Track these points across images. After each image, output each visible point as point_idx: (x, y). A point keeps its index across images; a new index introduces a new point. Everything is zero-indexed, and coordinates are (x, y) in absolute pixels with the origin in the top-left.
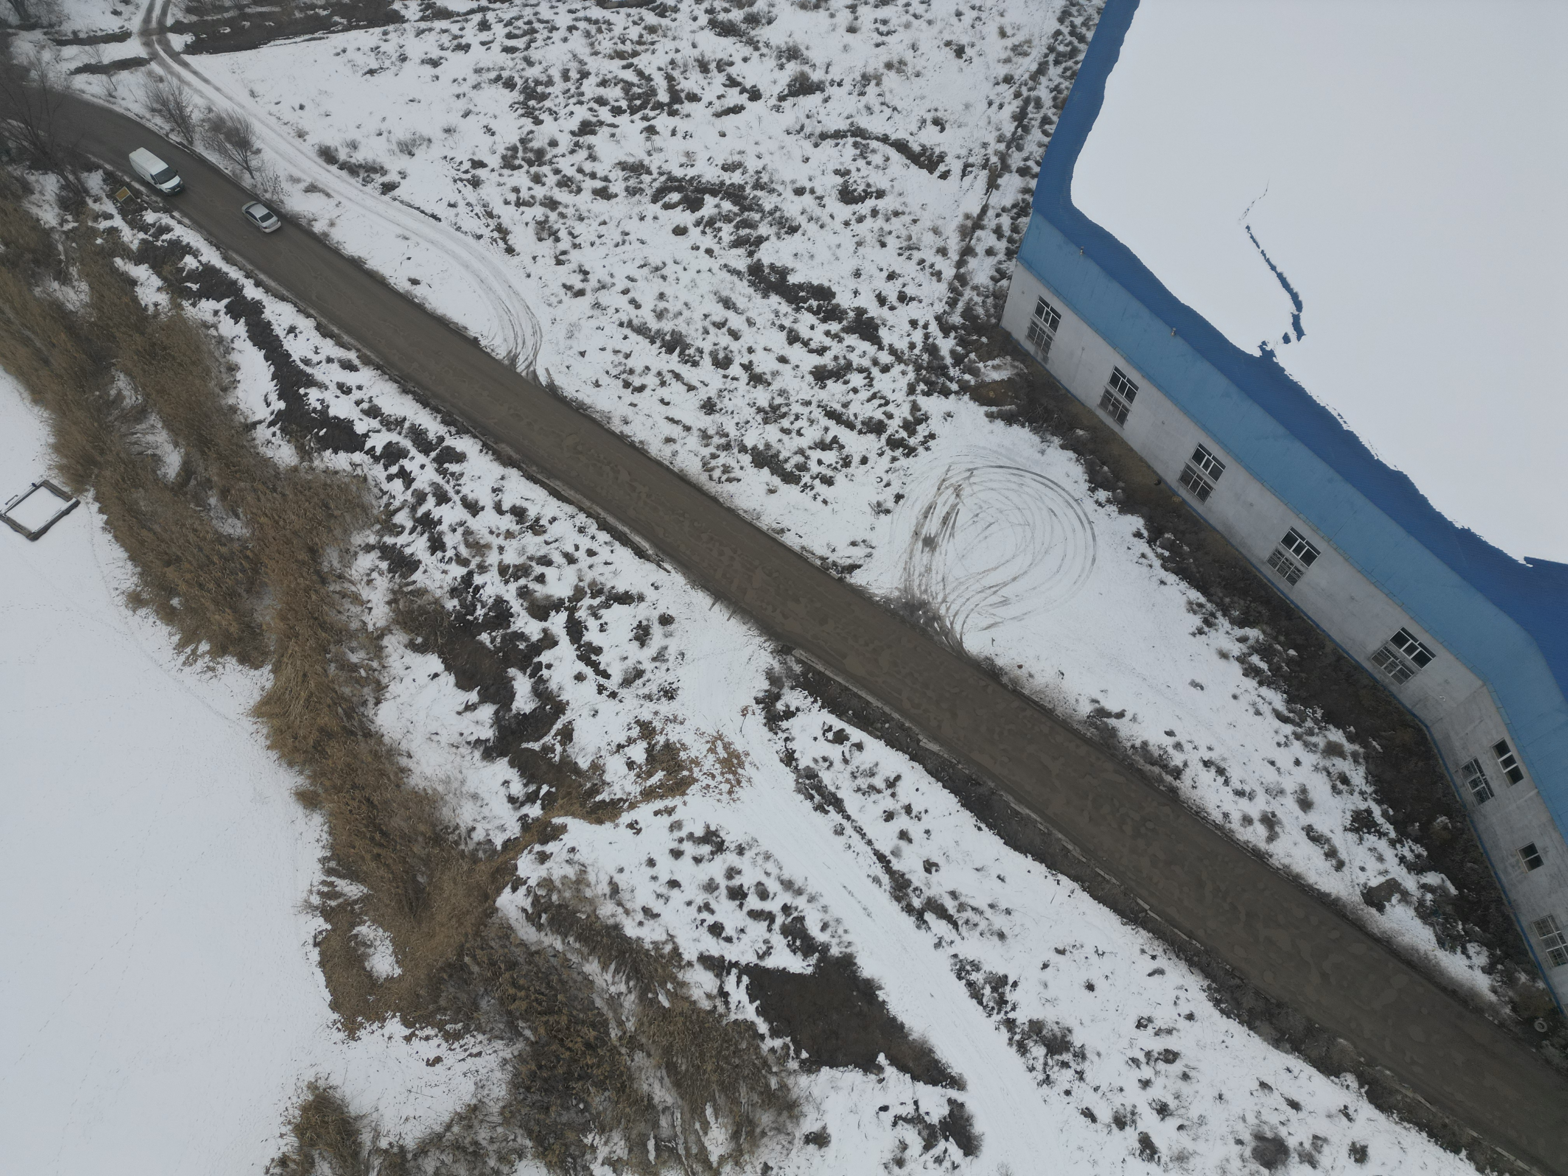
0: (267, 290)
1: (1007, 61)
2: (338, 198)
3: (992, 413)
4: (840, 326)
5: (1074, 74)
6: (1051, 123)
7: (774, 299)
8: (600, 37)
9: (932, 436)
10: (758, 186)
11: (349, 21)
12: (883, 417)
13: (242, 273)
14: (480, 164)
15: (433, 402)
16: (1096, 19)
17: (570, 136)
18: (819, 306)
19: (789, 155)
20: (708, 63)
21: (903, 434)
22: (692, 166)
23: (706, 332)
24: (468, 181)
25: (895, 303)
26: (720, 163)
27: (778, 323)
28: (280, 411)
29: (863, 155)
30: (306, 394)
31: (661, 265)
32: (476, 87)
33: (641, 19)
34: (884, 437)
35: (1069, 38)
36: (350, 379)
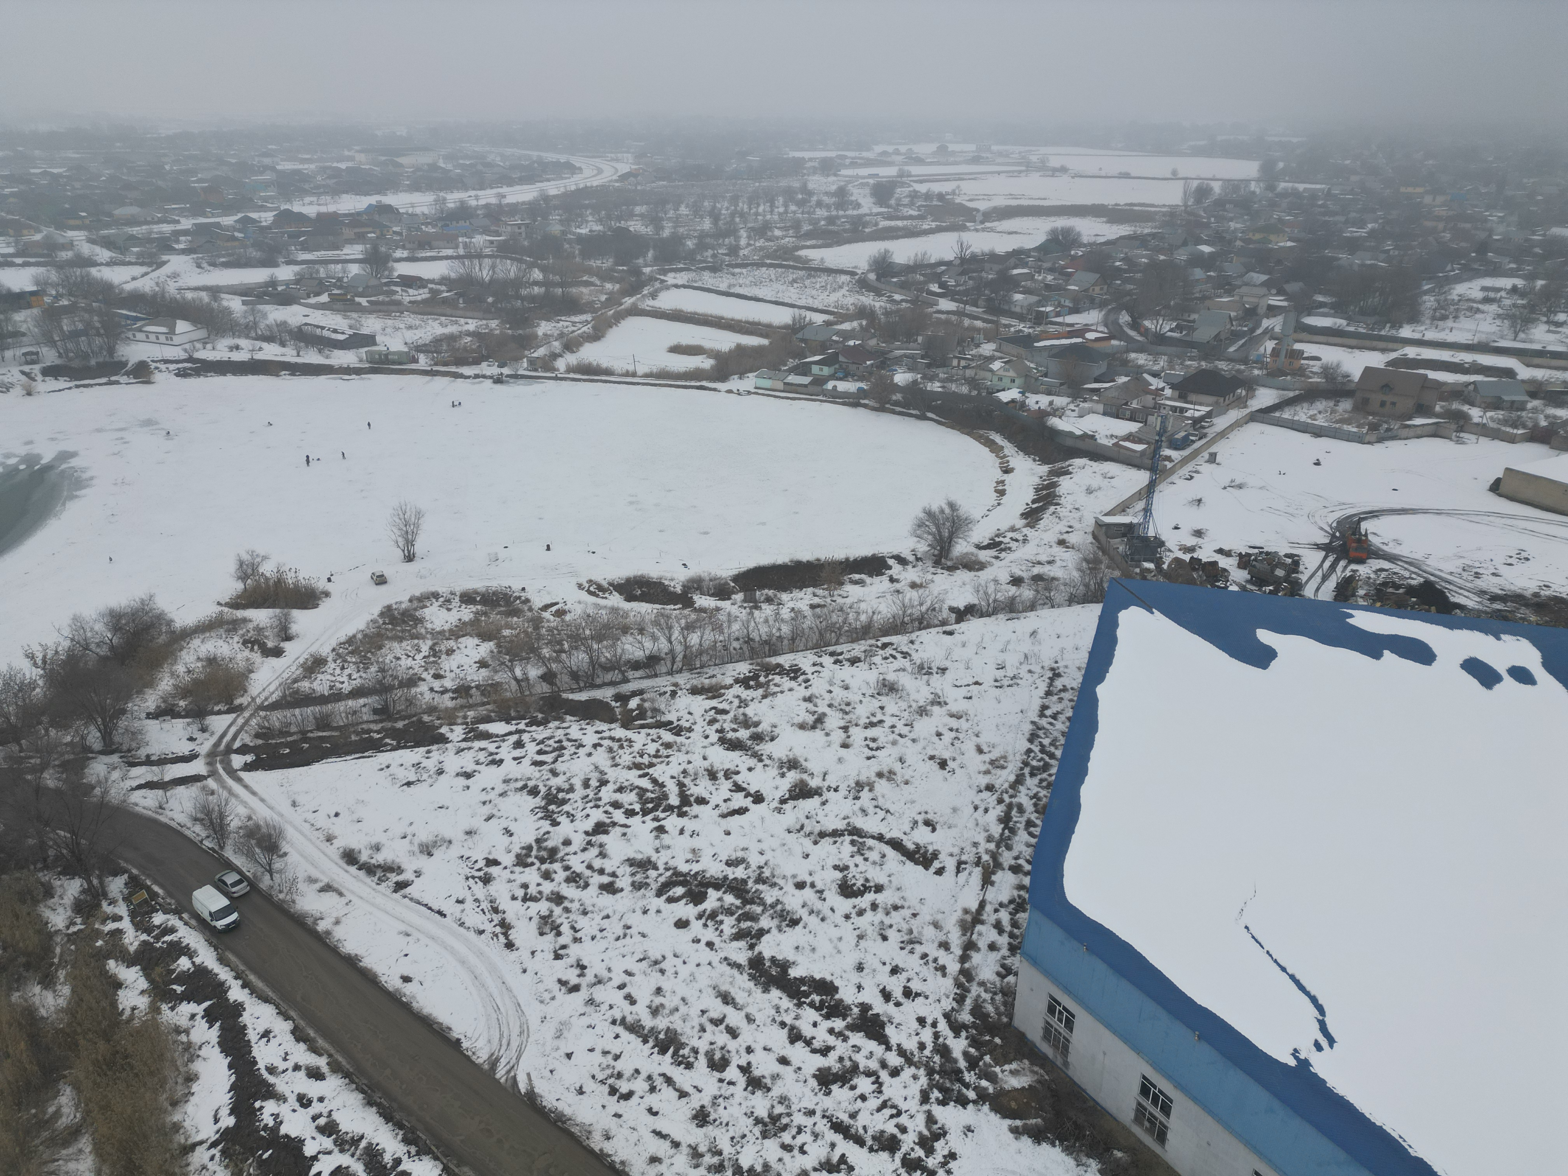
0: (253, 991)
1: (987, 772)
2: (349, 896)
3: (1017, 1127)
4: (844, 1024)
5: (1049, 785)
6: (1035, 826)
7: (775, 993)
8: (621, 752)
9: (952, 1156)
10: (760, 880)
11: (399, 743)
12: (895, 1131)
13: (233, 974)
14: (494, 863)
15: (397, 1116)
16: (1062, 741)
17: (584, 836)
18: (821, 1001)
19: (790, 851)
20: (717, 772)
21: (920, 1153)
22: (698, 861)
23: (703, 1029)
24: (480, 878)
25: (901, 999)
26: (725, 858)
27: (779, 1019)
28: (227, 1129)
29: (860, 852)
30: (262, 1108)
31: (660, 958)
32: (503, 794)
33: (659, 738)
34: (899, 1156)
35: (1040, 755)
36: (313, 1089)
